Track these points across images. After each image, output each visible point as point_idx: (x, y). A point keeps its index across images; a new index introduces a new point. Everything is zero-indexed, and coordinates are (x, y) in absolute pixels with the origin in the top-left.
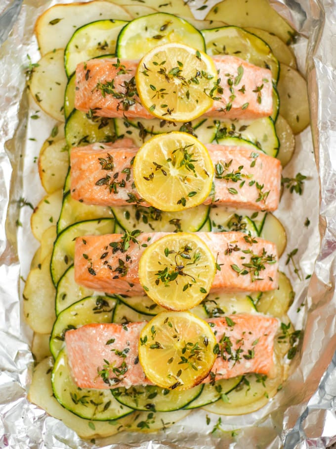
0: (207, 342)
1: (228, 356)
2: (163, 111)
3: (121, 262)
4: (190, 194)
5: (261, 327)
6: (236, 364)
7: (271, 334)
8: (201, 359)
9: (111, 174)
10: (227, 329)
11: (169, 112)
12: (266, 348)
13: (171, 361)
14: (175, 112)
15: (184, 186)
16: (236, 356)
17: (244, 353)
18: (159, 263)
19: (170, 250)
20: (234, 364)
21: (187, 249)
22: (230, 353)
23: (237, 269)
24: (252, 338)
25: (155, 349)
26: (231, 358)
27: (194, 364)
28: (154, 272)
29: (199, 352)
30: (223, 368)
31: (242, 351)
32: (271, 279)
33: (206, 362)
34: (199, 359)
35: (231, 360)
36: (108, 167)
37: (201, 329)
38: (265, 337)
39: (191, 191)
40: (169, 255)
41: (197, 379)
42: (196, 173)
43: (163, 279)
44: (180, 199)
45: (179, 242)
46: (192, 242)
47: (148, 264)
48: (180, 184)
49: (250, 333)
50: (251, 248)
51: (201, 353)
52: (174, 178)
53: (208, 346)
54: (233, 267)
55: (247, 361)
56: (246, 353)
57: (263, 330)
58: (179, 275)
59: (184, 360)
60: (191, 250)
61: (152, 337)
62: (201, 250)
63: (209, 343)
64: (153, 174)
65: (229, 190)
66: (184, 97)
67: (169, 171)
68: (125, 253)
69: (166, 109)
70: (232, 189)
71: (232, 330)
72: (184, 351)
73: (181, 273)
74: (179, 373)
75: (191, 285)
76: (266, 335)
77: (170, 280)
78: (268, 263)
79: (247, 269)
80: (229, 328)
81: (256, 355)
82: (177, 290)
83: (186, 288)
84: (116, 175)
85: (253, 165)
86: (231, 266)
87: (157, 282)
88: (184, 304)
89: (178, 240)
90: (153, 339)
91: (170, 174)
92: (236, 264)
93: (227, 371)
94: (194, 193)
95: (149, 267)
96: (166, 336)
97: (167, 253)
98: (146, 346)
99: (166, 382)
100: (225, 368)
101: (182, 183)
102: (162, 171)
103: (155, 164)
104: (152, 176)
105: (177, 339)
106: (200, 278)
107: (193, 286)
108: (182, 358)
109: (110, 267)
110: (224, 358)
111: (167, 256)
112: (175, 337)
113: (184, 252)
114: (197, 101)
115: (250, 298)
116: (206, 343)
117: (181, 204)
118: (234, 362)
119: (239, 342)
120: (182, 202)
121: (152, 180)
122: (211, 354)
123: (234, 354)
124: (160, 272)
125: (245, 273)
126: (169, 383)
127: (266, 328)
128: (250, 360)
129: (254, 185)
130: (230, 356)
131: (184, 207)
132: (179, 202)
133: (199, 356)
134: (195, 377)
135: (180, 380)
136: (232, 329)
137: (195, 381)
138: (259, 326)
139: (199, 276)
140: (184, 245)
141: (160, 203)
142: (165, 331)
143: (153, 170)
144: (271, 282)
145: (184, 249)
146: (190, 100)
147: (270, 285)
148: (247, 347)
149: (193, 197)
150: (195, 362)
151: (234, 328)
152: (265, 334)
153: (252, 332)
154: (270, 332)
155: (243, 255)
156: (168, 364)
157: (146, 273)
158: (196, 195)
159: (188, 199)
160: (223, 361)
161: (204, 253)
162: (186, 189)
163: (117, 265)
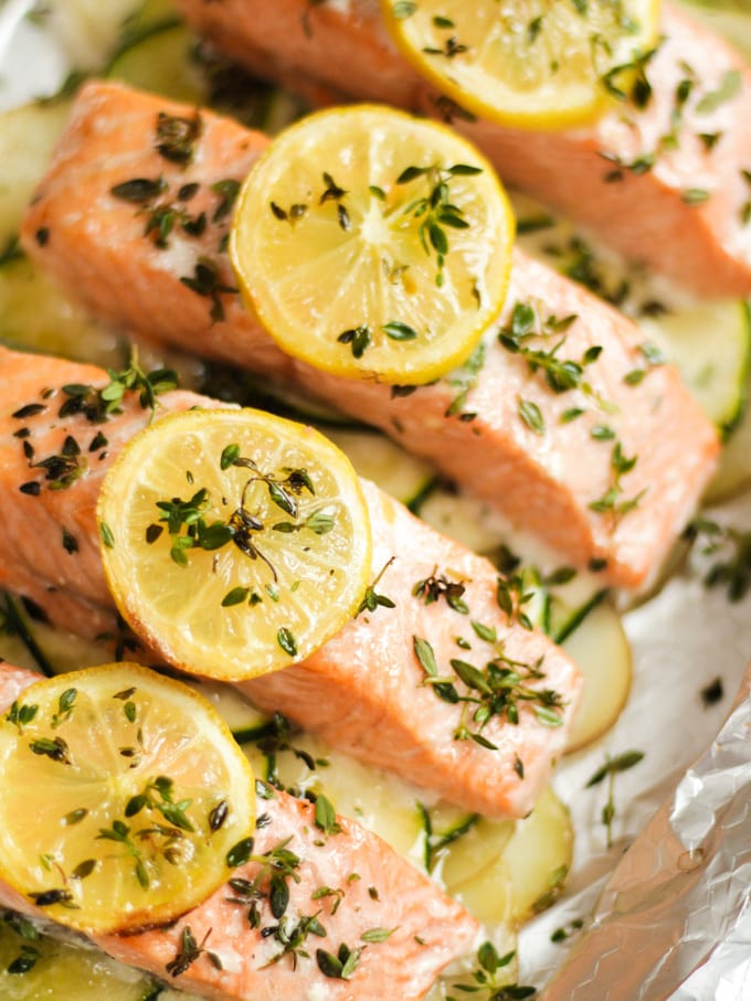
0: (223, 819)
1: (268, 921)
2: (435, 39)
3: (70, 445)
4: (391, 326)
5: (417, 908)
6: (282, 962)
7: (437, 949)
8: (177, 859)
9: (175, 179)
10: (305, 830)
11: (453, 49)
12: (404, 979)
13: (76, 817)
14: (469, 61)
15: (385, 291)
16: (294, 937)
17: (322, 945)
18: (189, 475)
19: (242, 454)
20: (277, 959)
21: (298, 480)
22: (278, 912)
23: (427, 662)
24: (374, 915)
25: (45, 756)
26: (275, 932)
27: (148, 864)
28: (156, 494)
29: (180, 835)
30: (235, 947)
31: (320, 933)
32: (519, 769)
33: (189, 878)
34: (169, 855)
35: (271, 939)
36: (176, 154)
37: (224, 777)
38: (414, 947)
39: (401, 319)
40: (232, 469)
41: (132, 917)
42: (446, 272)
43: (174, 529)
44: (354, 328)
45: (284, 452)
46: (327, 473)
47: (149, 463)
48: (377, 280)
49: (373, 894)
50: (502, 633)
51: (187, 842)
52: (367, 248)
53: (217, 833)
54: (418, 648)
55: (321, 976)
56: (330, 946)
57: (419, 920)
58: (231, 546)
59: (118, 832)
60: (312, 491)
61: (55, 717)
62: (343, 514)
63: (226, 825)
64: (304, 207)
65: (521, 403)
66: (521, 29)
67: (360, 220)
68: (99, 428)
69: (447, 33)
70: (534, 407)
71: (321, 845)
72: (133, 807)
73: (242, 540)
74: (85, 869)
75: (255, 599)
76: (419, 942)
77: (197, 544)
78: (536, 714)
79: (461, 689)
80: (313, 834)
81: (360, 978)
82: (202, 592)
83: (233, 598)
84: (188, 191)
85: (633, 380)
86: (415, 640)
87: (153, 533)
88: (204, 648)
89: (283, 442)
90: (53, 726)
91: (358, 232)
92: (433, 645)
93: (245, 967)
94: (407, 332)
95: (150, 477)
96: (100, 739)
97: (230, 459)
98: (21, 733)
99: (25, 874)
100: (242, 953)
101: (384, 279)
102: (342, 210)
103: (327, 178)
104: (297, 210)
105: (130, 760)
106: (296, 596)
107: (261, 606)
108: (117, 825)
109: (28, 450)
110: (252, 918)
111: (224, 467)
112: (127, 753)
113: (285, 481)
114: (555, 66)
115: (426, 817)
116: (216, 821)
117: (350, 345)
118: (276, 948)
119: (324, 894)
120: (356, 341)
121: (293, 224)
122: (215, 861)
123: (290, 924)
124: (176, 501)
125: (446, 693)
126: (34, 881)
127: (432, 922)
128: (332, 982)
129: (609, 446)
130: (273, 922)
131: (355, 360)
132: (348, 336)
133: (176, 846)
134: (129, 908)
135: (77, 889)
136: (323, 840)
137: (125, 921)
138: (411, 899)
139: (296, 585)
140: (295, 466)
141: (286, 313)
142: (103, 721)
143: (311, 200)
144: (515, 777)
145: (287, 477)
146: (533, 50)
147: (507, 788)
148: (341, 930)
149: (399, 344)
150: (153, 858)
151: (332, 842)
152: (420, 936)
153: (380, 894)
154: (437, 943)
155: (469, 636)
156: (63, 822)
157: (132, 489)
158: (411, 343)
159: (379, 343)
160: (245, 928)
161: (348, 529)
162: (386, 303)
163: (56, 451)
